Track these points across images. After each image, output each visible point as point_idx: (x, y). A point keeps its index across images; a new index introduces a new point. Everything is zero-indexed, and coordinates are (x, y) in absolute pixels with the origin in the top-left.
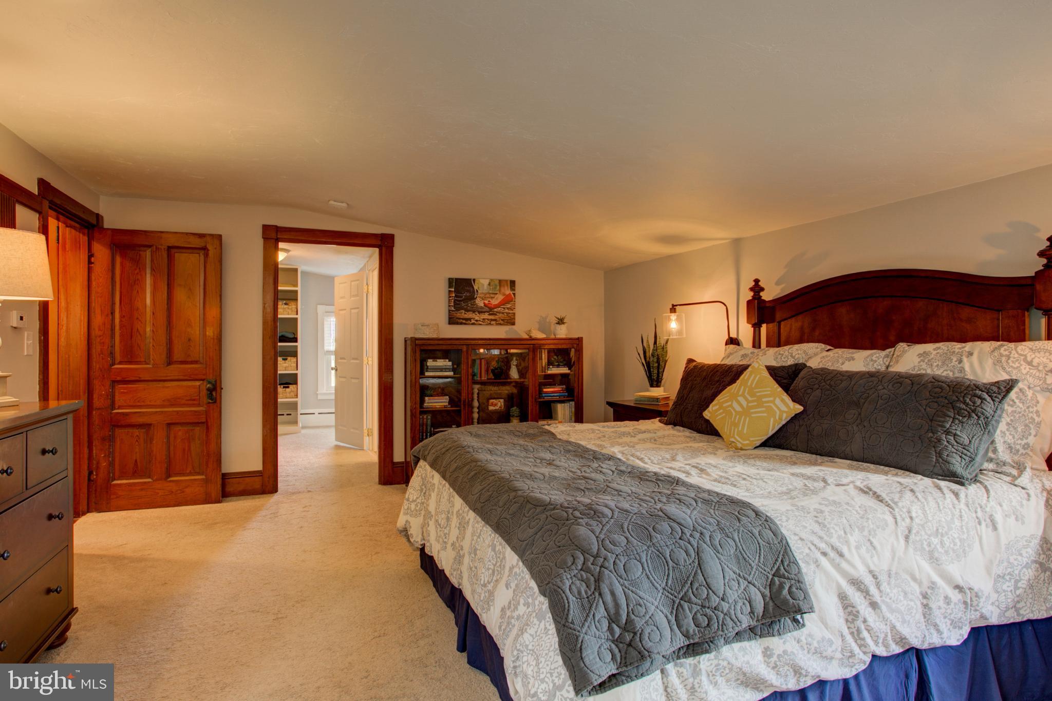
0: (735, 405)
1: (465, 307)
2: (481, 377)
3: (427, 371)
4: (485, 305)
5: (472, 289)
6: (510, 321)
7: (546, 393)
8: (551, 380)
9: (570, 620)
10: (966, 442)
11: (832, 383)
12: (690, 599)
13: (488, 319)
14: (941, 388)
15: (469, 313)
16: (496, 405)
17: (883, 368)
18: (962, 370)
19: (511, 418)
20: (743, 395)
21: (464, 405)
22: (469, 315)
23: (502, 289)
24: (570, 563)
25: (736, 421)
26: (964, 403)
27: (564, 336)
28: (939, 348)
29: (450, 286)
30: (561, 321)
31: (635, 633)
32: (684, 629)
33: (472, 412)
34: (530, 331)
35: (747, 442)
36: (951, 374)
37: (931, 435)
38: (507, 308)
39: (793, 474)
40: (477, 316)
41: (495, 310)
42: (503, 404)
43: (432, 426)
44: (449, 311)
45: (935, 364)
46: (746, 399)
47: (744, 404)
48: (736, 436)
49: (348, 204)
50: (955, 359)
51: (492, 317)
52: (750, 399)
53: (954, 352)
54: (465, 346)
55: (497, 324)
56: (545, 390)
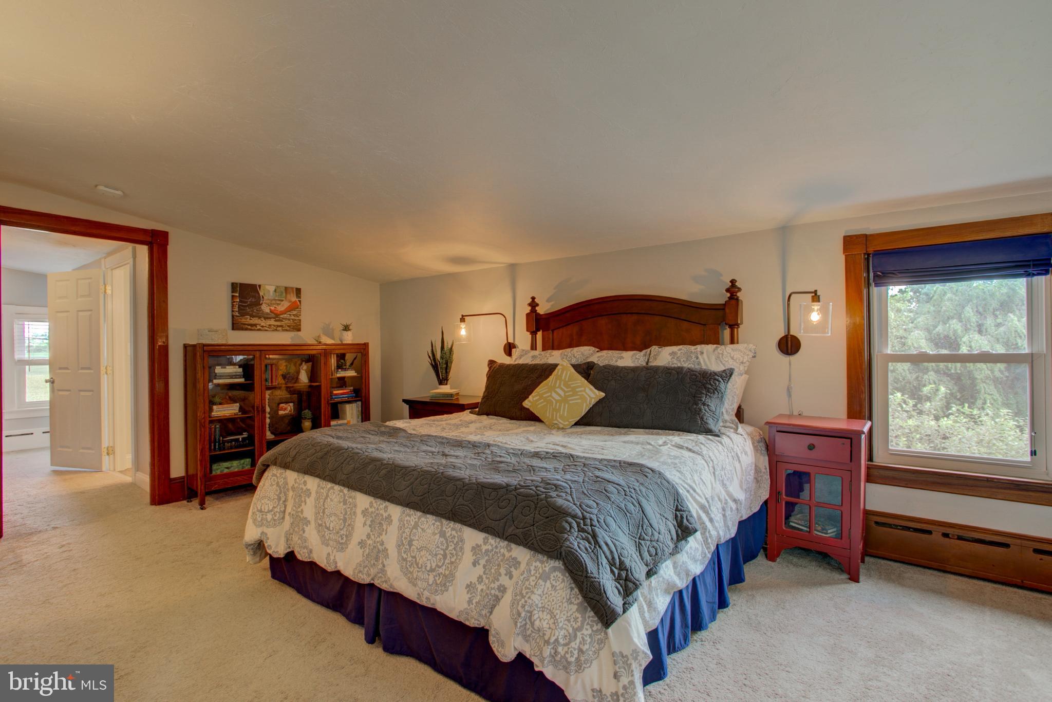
0: (554, 395)
1: (251, 312)
2: (272, 382)
3: (215, 379)
4: (271, 311)
5: (257, 295)
6: (297, 328)
7: (336, 395)
8: (342, 382)
9: (590, 572)
10: (714, 410)
11: (622, 375)
12: (644, 538)
13: (274, 326)
14: (695, 375)
15: (255, 318)
16: (285, 409)
17: (644, 364)
18: (699, 363)
19: (303, 421)
20: (560, 387)
21: (258, 411)
22: (255, 321)
23: (288, 296)
24: (568, 529)
25: (557, 407)
26: (710, 384)
27: (350, 342)
28: (681, 349)
29: (234, 290)
30: (346, 328)
31: (627, 570)
32: (645, 560)
33: (265, 418)
34: (319, 336)
35: (567, 423)
36: (693, 366)
37: (695, 406)
38: (293, 315)
39: (624, 442)
40: (263, 322)
41: (282, 316)
42: (292, 408)
43: (221, 435)
44: (233, 316)
45: (682, 360)
46: (563, 390)
47: (562, 394)
48: (558, 419)
49: (124, 193)
50: (694, 356)
51: (278, 323)
52: (566, 390)
53: (692, 352)
54: (258, 352)
55: (283, 330)
56: (335, 392)
